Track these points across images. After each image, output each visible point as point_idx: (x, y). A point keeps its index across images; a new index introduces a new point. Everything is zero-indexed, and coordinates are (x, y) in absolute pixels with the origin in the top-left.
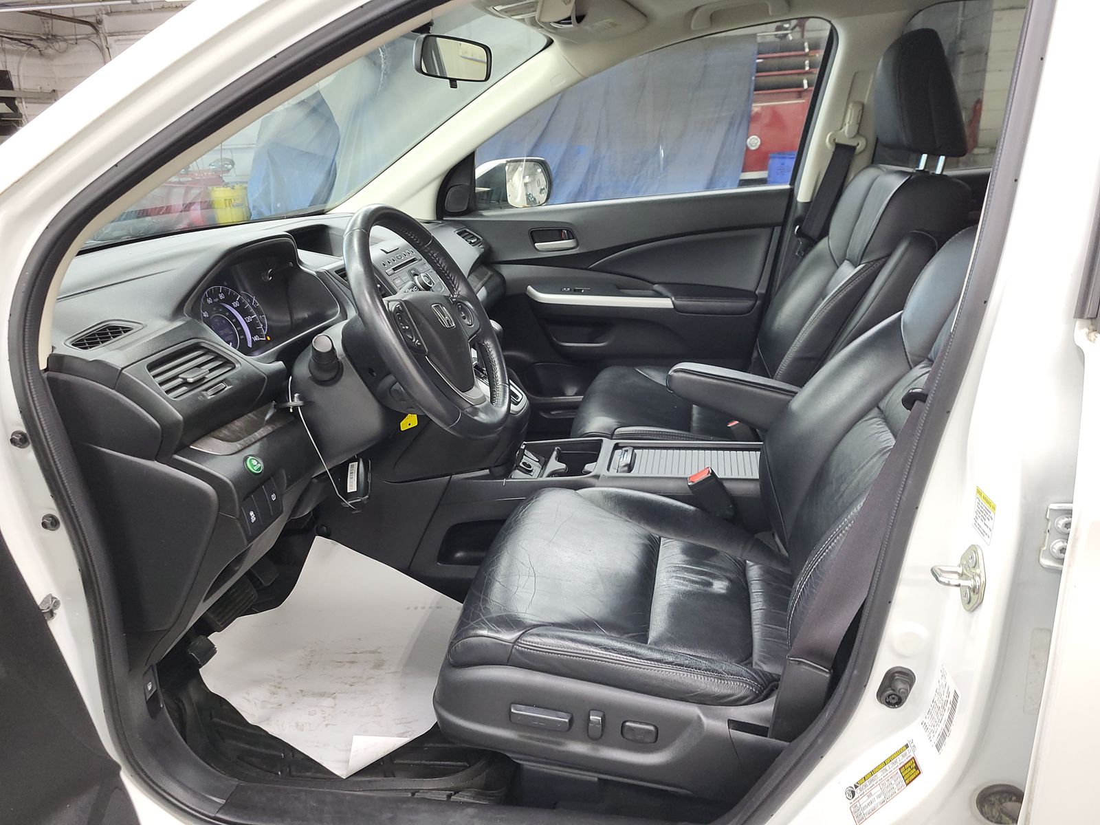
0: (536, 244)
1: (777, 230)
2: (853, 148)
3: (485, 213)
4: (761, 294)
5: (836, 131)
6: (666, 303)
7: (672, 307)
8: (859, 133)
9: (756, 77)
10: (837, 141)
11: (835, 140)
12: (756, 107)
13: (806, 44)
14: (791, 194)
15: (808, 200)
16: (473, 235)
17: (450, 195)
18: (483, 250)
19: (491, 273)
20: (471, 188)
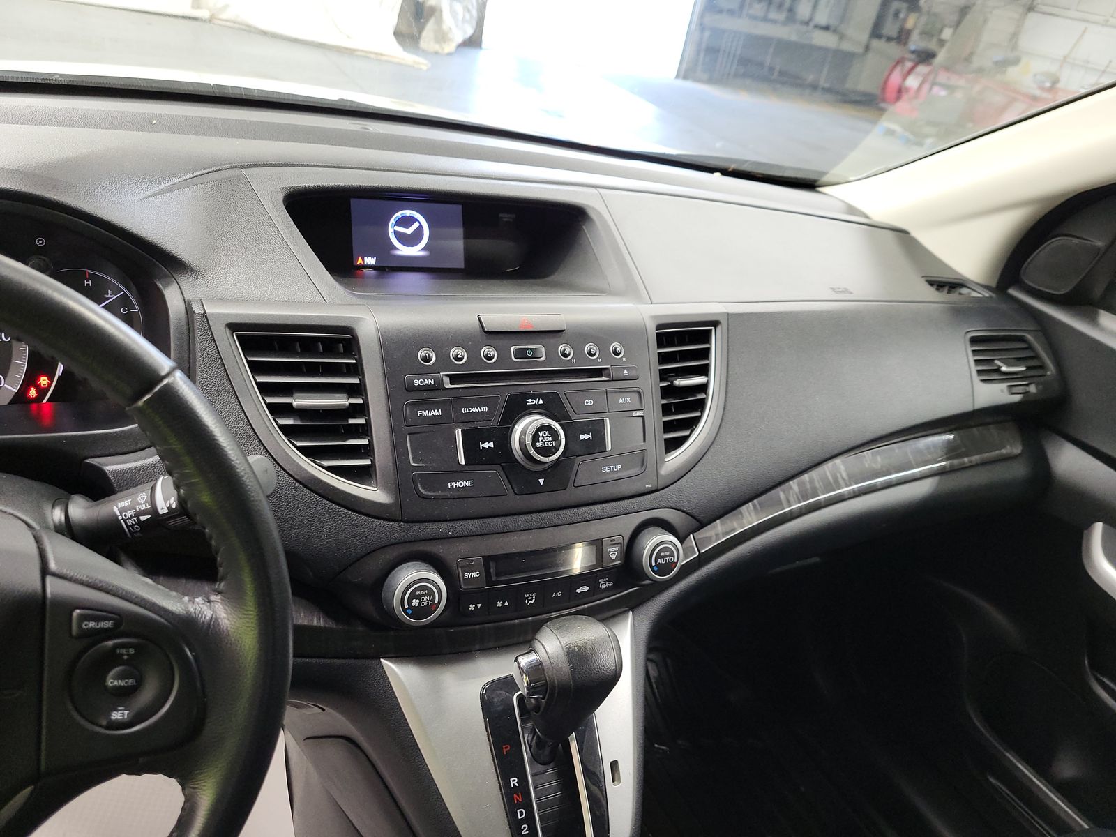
3: (1106, 320)
16: (1032, 354)
17: (1052, 245)
18: (1017, 398)
19: (1017, 450)
20: (1104, 254)
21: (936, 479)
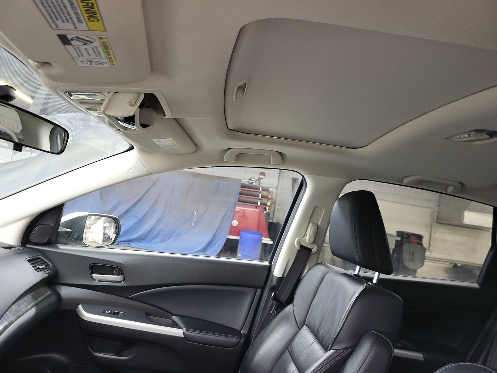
0: (93, 275)
1: (259, 291)
2: (310, 250)
3: (61, 247)
4: (244, 333)
5: (301, 238)
6: (178, 332)
7: (183, 336)
8: (314, 242)
9: (239, 196)
10: (301, 244)
11: (300, 243)
12: (238, 209)
13: (261, 188)
14: (269, 269)
15: (280, 276)
16: (44, 262)
17: (36, 230)
18: (47, 275)
19: (50, 293)
20: (54, 227)
21: (35, 307)
